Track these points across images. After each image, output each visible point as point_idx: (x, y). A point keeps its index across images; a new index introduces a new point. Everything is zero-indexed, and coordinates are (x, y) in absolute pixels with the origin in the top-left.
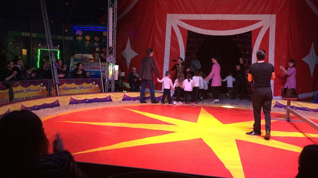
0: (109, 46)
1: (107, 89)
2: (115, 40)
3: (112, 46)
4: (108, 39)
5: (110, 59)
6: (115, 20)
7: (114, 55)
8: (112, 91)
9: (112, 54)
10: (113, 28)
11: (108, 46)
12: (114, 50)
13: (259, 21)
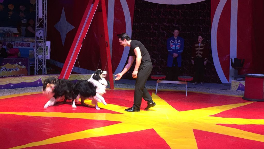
0: (39, 18)
1: (36, 71)
2: (46, 9)
3: (42, 18)
4: (38, 8)
5: (40, 34)
7: (45, 28)
8: (43, 73)
11: (37, 17)
12: (45, 23)
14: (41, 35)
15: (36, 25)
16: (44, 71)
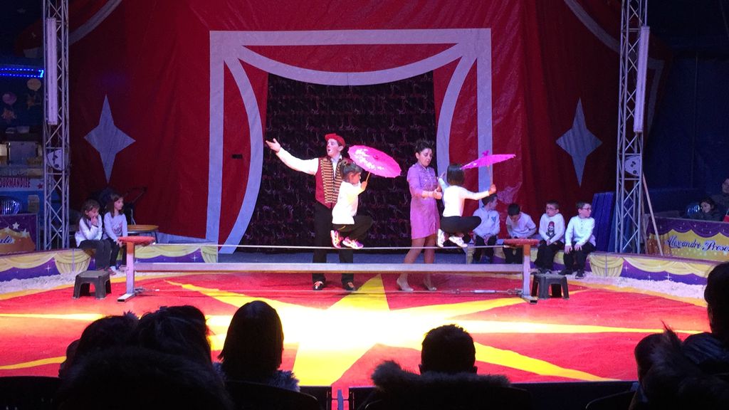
0: (50, 124)
1: (47, 243)
2: (66, 104)
3: (56, 124)
4: (47, 102)
5: (53, 159)
6: (65, 50)
7: (65, 146)
8: (63, 246)
9: (61, 146)
10: (59, 72)
11: (47, 123)
12: (65, 134)
13: (450, 46)
14: (58, 161)
15: (45, 139)
16: (66, 242)
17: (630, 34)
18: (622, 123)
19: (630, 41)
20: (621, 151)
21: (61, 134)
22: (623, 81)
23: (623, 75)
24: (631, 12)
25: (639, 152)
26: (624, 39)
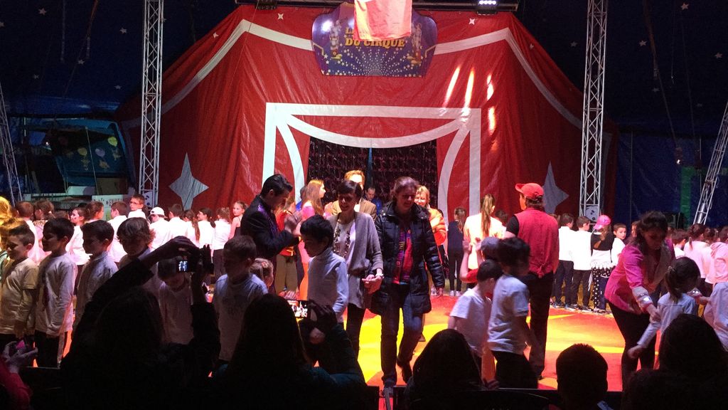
7: (156, 189)
9: (152, 189)
12: (156, 180)
13: (450, 121)
15: (140, 183)
17: (590, 112)
18: (583, 180)
19: (590, 118)
20: (583, 202)
21: (152, 180)
22: (585, 149)
23: (585, 144)
24: (592, 96)
25: (597, 203)
26: (585, 117)
